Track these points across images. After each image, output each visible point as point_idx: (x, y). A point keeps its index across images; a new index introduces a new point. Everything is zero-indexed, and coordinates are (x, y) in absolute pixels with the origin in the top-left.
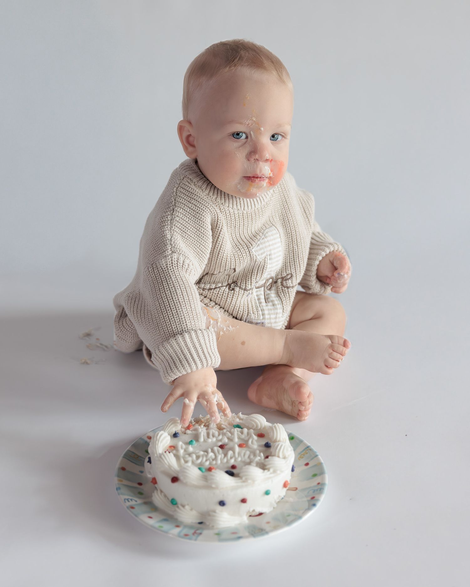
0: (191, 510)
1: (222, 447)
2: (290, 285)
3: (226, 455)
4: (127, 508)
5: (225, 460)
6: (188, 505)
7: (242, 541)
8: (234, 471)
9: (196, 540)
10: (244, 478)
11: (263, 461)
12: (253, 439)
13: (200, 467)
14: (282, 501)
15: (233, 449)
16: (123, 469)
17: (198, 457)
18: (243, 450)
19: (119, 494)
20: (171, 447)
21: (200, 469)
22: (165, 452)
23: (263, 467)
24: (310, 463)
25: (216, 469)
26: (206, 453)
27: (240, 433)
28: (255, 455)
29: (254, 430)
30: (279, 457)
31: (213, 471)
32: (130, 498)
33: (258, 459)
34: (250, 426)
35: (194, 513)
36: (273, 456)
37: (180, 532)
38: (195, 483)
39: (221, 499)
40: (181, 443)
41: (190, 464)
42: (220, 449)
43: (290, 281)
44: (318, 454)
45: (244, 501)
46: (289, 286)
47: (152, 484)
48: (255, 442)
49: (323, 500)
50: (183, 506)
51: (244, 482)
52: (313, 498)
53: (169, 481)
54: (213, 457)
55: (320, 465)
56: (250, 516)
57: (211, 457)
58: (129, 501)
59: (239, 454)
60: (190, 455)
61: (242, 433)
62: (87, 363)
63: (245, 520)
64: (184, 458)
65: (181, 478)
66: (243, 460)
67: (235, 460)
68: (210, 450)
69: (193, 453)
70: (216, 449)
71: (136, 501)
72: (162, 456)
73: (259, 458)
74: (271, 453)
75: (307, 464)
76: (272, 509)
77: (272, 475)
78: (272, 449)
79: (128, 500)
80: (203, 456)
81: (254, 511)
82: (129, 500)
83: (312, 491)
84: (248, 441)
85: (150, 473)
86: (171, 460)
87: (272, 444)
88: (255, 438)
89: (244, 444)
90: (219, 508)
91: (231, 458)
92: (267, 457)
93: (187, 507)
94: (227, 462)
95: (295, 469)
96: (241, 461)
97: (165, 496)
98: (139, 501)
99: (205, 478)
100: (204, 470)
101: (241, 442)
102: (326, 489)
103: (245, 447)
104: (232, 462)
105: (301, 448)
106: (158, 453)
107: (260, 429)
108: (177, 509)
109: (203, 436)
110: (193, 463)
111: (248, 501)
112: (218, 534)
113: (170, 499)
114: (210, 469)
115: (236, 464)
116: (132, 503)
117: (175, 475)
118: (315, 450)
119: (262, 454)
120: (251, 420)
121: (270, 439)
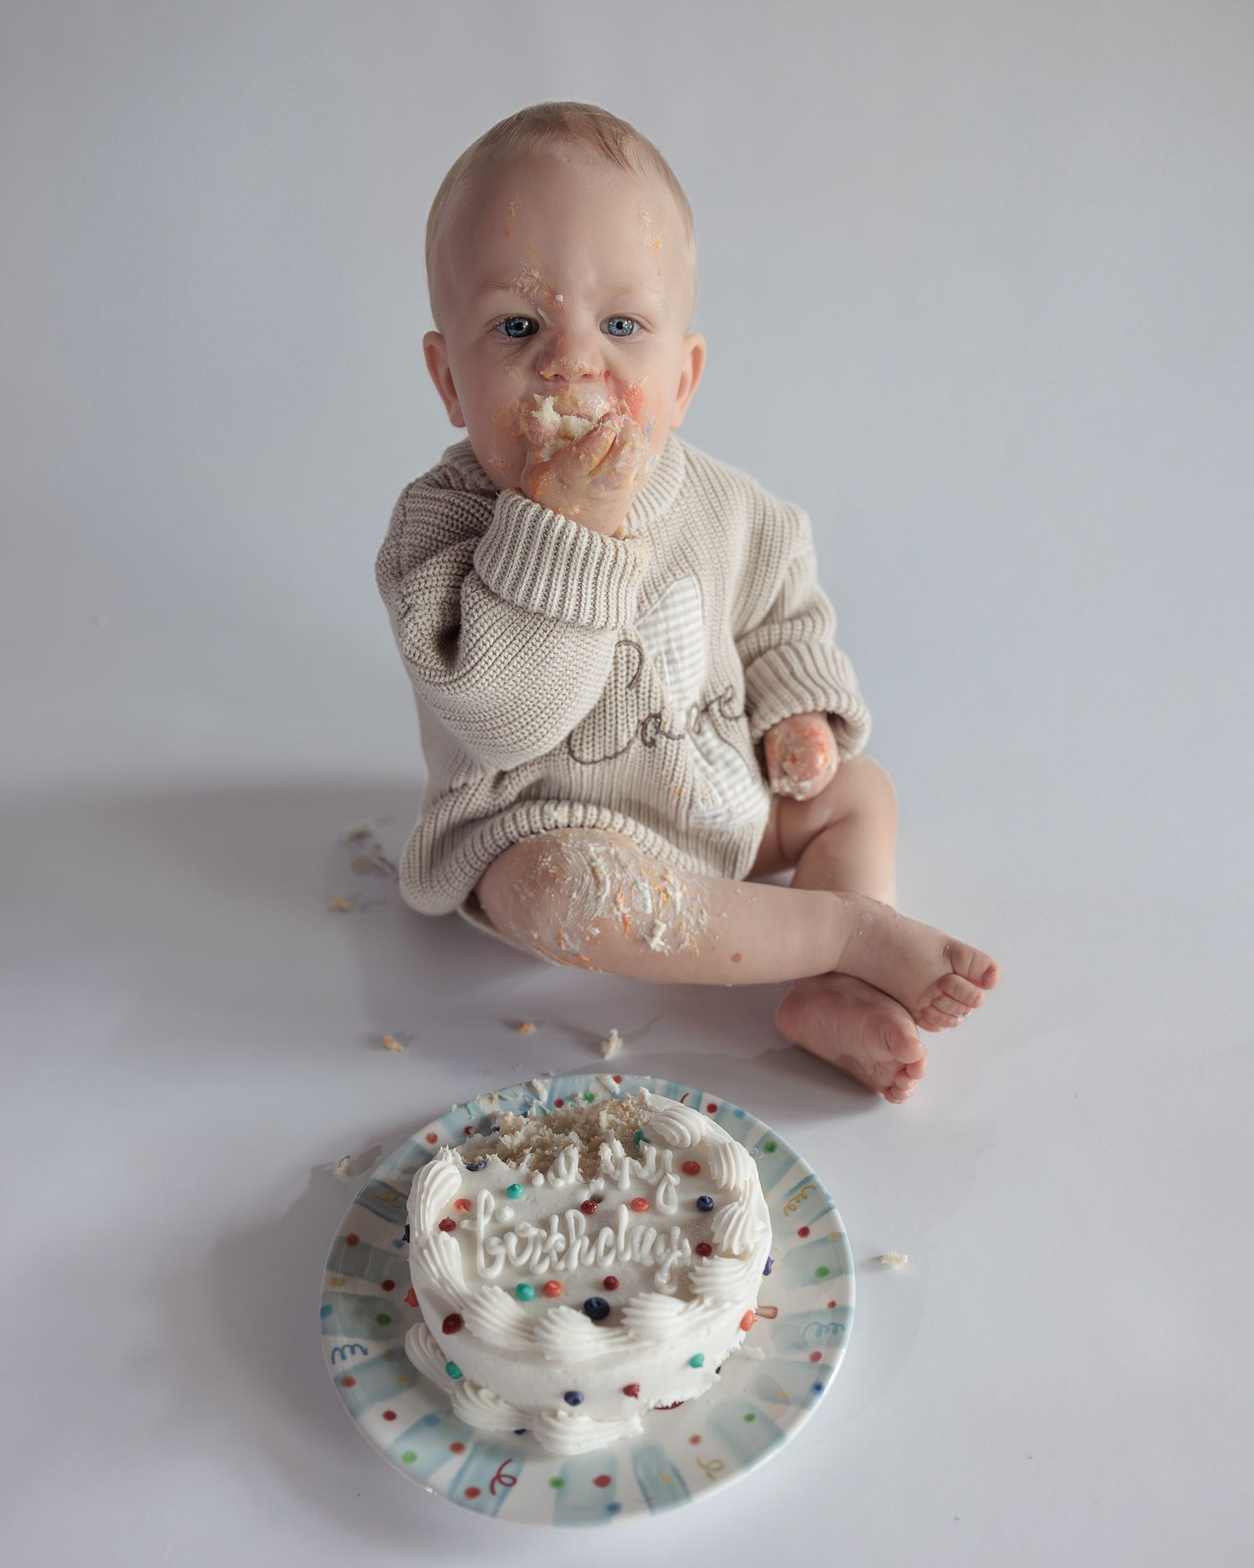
0: (496, 1400)
1: (586, 1208)
4: (336, 1381)
5: (591, 1260)
6: (486, 1387)
8: (610, 1298)
9: (493, 1511)
10: (631, 1334)
11: (688, 1267)
12: (669, 1182)
13: (525, 1280)
15: (612, 1221)
16: (352, 1240)
17: (523, 1244)
18: (641, 1225)
19: (324, 1329)
20: (458, 1205)
21: (520, 1289)
23: (686, 1290)
24: (811, 1228)
26: (544, 1233)
27: (637, 1164)
28: (668, 1244)
29: (674, 1150)
30: (729, 1254)
31: (555, 1300)
32: (352, 1341)
33: (675, 1257)
34: (666, 1140)
35: (503, 1408)
37: (461, 1471)
38: (502, 1342)
39: (569, 1386)
40: (485, 1192)
41: (497, 1271)
42: (581, 1216)
44: (831, 1200)
48: (675, 1196)
50: (476, 1388)
51: (632, 1341)
52: (818, 1357)
54: (562, 1246)
55: (836, 1240)
57: (556, 1245)
58: (345, 1356)
59: (629, 1236)
60: (503, 1235)
61: (643, 1161)
63: (637, 1426)
64: (487, 1247)
65: (468, 1320)
66: (637, 1259)
67: (617, 1260)
68: (556, 1220)
69: (512, 1229)
70: (572, 1215)
71: (366, 1351)
73: (679, 1254)
74: (713, 1236)
75: (804, 1232)
76: (708, 1387)
77: (709, 1316)
78: (715, 1224)
79: (343, 1350)
80: (536, 1239)
81: (661, 1401)
82: (347, 1351)
83: (815, 1329)
84: (654, 1189)
87: (716, 1202)
88: (675, 1179)
89: (644, 1201)
90: (567, 1408)
91: (608, 1250)
92: (704, 1250)
93: (484, 1393)
94: (596, 1263)
95: (776, 1262)
96: (631, 1263)
97: (436, 1347)
98: (373, 1351)
101: (639, 1193)
103: (646, 1211)
104: (608, 1265)
106: (422, 1228)
107: (689, 1148)
108: (462, 1394)
110: (507, 1265)
111: (643, 1390)
112: (559, 1482)
113: (447, 1359)
114: (547, 1290)
115: (617, 1272)
116: (353, 1362)
117: (454, 1309)
119: (687, 1241)
120: (667, 1123)
121: (713, 1184)
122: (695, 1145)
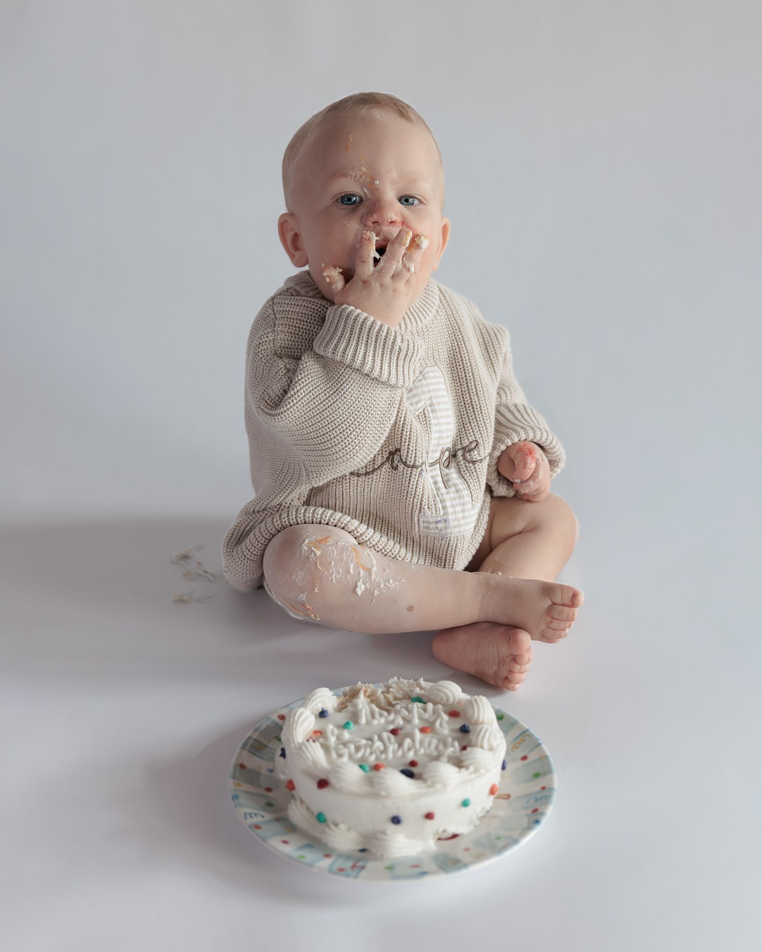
0: (349, 830)
1: (394, 732)
2: (476, 458)
3: (400, 745)
4: (250, 827)
5: (400, 753)
6: (343, 822)
7: (427, 880)
8: (415, 770)
9: (356, 877)
10: (429, 782)
11: (458, 755)
12: (442, 719)
13: (362, 764)
14: (487, 816)
15: (411, 736)
16: (241, 766)
17: (358, 749)
18: (428, 737)
19: (236, 806)
20: (316, 732)
21: (361, 767)
22: (308, 741)
23: (459, 763)
24: (529, 756)
25: (386, 767)
26: (370, 743)
27: (422, 711)
28: (445, 745)
29: (443, 705)
30: (482, 747)
31: (382, 770)
32: (254, 811)
33: (450, 750)
34: (438, 699)
35: (353, 835)
36: (473, 746)
37: (332, 865)
38: (355, 788)
39: (394, 813)
40: (331, 727)
41: (345, 759)
42: (391, 736)
43: (476, 452)
44: (541, 741)
45: (429, 816)
46: (476, 460)
47: (287, 790)
48: (445, 725)
49: (550, 812)
50: (336, 825)
51: (429, 787)
52: (535, 811)
53: (314, 785)
54: (382, 748)
55: (544, 759)
56: (439, 839)
57: (378, 748)
58: (251, 817)
59: (421, 743)
60: (345, 744)
61: (425, 710)
62: (183, 601)
63: (431, 845)
64: (336, 750)
65: (333, 781)
66: (428, 752)
67: (416, 753)
68: (376, 738)
69: (350, 742)
70: (385, 735)
71: (263, 817)
72: (304, 748)
73: (452, 749)
74: (470, 741)
75: (524, 758)
76: (472, 828)
77: (473, 776)
78: (472, 736)
79: (250, 814)
80: (365, 746)
81: (444, 831)
82: (253, 815)
83: (534, 800)
84: (434, 723)
85: (284, 773)
86: (316, 753)
87: (471, 727)
88: (445, 717)
89: (428, 728)
90: (392, 827)
91: (409, 749)
92: (464, 748)
93: (342, 826)
94: (403, 756)
95: (507, 766)
96: (425, 754)
97: (308, 809)
98: (268, 817)
99: (370, 782)
100: (367, 769)
101: (425, 725)
102: (555, 796)
103: (429, 732)
104: (411, 756)
105: (515, 733)
106: (296, 742)
107: (452, 704)
108: (327, 829)
109: (366, 715)
110: (350, 757)
111: (436, 817)
112: (390, 868)
113: (316, 813)
114: (376, 768)
115: (416, 759)
116: (257, 820)
117: (323, 777)
118: (537, 736)
119: (456, 744)
120: (438, 690)
121: (469, 720)
122: (455, 703)
